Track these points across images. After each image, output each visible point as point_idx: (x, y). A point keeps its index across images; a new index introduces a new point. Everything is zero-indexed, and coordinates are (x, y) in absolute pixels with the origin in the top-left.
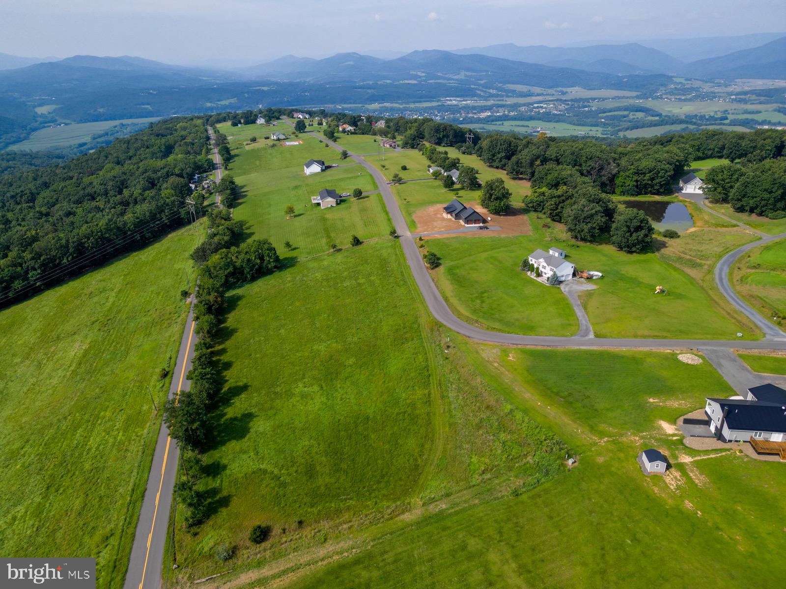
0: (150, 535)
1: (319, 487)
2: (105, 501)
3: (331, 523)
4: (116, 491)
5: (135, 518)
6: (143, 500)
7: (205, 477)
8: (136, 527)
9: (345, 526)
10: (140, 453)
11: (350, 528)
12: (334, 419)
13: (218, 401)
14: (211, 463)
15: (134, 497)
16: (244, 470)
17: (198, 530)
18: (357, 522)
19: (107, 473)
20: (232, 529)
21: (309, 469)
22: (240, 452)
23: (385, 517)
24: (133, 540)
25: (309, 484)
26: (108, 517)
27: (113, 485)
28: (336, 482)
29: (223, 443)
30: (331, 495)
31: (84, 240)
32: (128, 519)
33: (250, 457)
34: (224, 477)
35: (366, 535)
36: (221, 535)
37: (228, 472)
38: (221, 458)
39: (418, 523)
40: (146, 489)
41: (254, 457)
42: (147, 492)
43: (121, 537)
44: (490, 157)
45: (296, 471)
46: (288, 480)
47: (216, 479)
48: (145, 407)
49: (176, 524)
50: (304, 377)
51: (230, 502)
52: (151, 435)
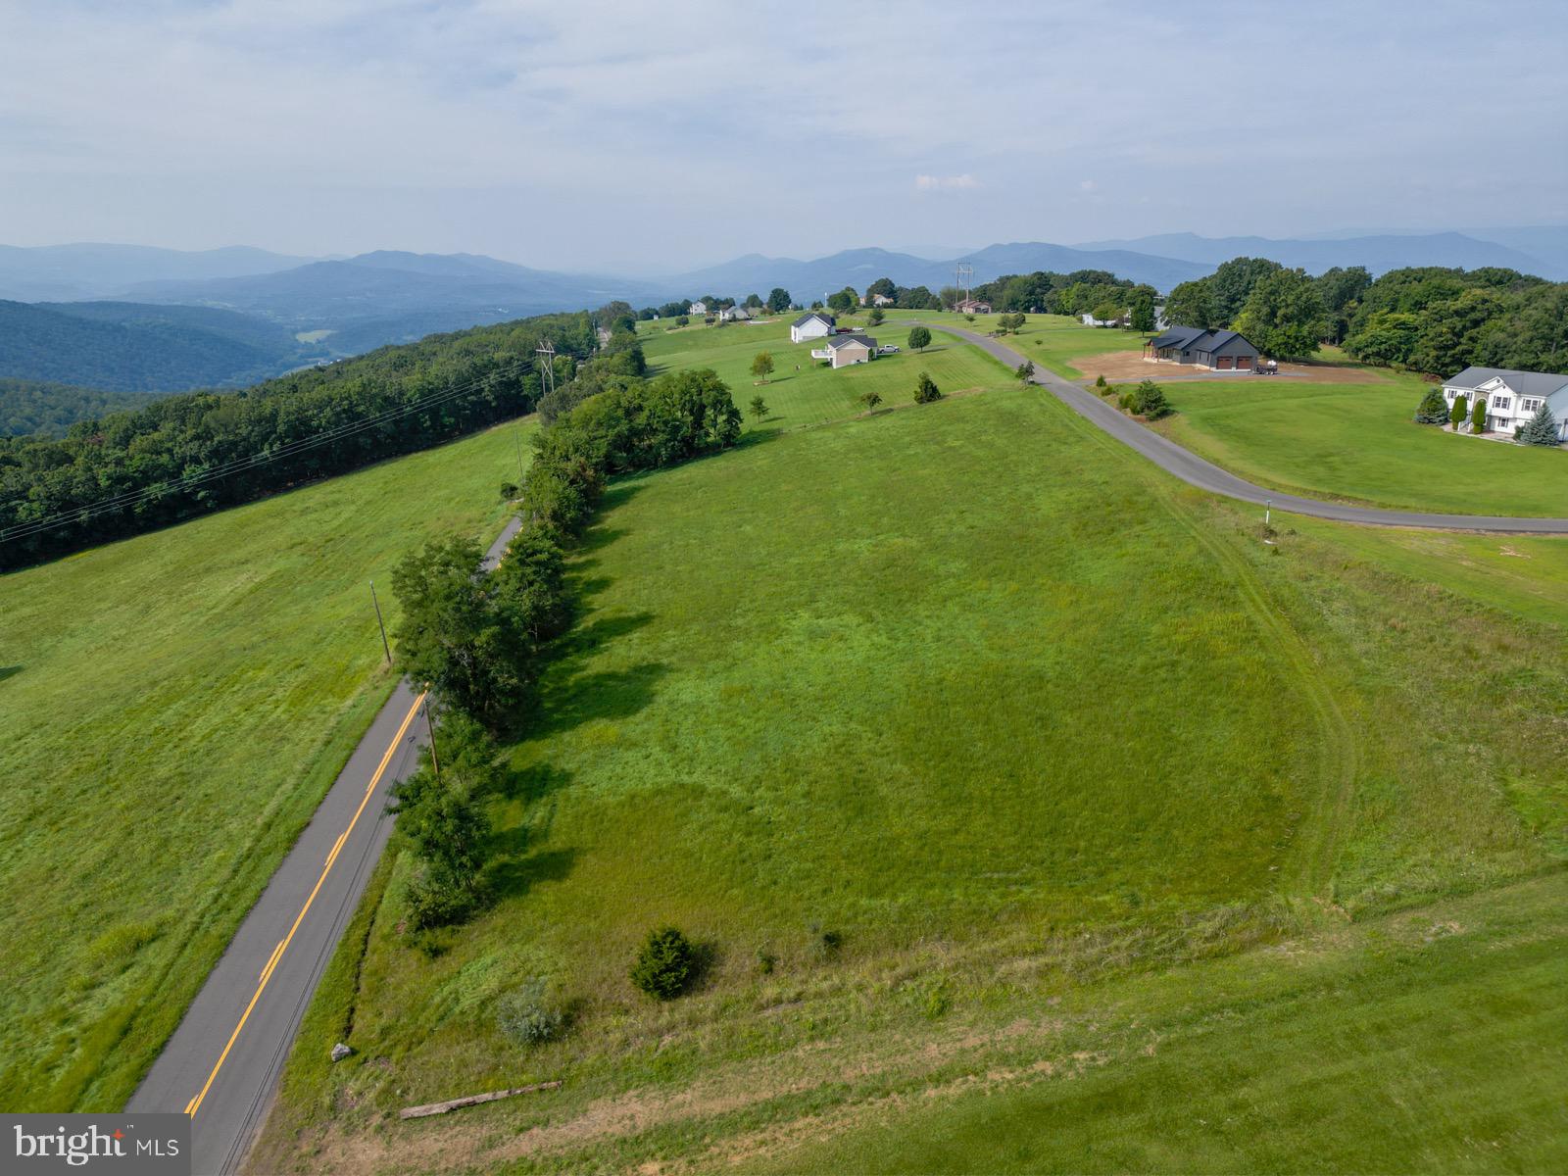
0: (281, 947)
1: (895, 842)
2: (173, 850)
3: (959, 952)
4: (216, 828)
5: (250, 893)
6: (289, 849)
7: (498, 801)
8: (240, 921)
9: (1022, 965)
10: (318, 745)
11: (1043, 973)
12: (922, 676)
13: (566, 645)
14: (524, 769)
15: (267, 841)
16: (629, 786)
17: (448, 942)
18: (1070, 958)
19: (209, 786)
20: (571, 944)
21: (853, 789)
22: (619, 745)
23: (1193, 946)
24: (221, 955)
25: (855, 829)
26: (166, 889)
27: (213, 812)
28: (956, 831)
29: (564, 725)
30: (943, 863)
31: (310, 412)
32: (225, 897)
33: (647, 757)
34: (560, 804)
35: (1124, 1002)
36: (528, 960)
37: (574, 791)
38: (557, 757)
39: (1356, 979)
40: (308, 824)
41: (665, 757)
42: (309, 829)
43: (185, 945)
44: (1223, 303)
45: (807, 795)
46: (779, 815)
47: (532, 807)
48: (363, 661)
49: (379, 921)
50: (813, 599)
51: (572, 865)
52: (359, 710)
